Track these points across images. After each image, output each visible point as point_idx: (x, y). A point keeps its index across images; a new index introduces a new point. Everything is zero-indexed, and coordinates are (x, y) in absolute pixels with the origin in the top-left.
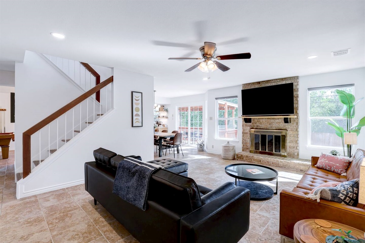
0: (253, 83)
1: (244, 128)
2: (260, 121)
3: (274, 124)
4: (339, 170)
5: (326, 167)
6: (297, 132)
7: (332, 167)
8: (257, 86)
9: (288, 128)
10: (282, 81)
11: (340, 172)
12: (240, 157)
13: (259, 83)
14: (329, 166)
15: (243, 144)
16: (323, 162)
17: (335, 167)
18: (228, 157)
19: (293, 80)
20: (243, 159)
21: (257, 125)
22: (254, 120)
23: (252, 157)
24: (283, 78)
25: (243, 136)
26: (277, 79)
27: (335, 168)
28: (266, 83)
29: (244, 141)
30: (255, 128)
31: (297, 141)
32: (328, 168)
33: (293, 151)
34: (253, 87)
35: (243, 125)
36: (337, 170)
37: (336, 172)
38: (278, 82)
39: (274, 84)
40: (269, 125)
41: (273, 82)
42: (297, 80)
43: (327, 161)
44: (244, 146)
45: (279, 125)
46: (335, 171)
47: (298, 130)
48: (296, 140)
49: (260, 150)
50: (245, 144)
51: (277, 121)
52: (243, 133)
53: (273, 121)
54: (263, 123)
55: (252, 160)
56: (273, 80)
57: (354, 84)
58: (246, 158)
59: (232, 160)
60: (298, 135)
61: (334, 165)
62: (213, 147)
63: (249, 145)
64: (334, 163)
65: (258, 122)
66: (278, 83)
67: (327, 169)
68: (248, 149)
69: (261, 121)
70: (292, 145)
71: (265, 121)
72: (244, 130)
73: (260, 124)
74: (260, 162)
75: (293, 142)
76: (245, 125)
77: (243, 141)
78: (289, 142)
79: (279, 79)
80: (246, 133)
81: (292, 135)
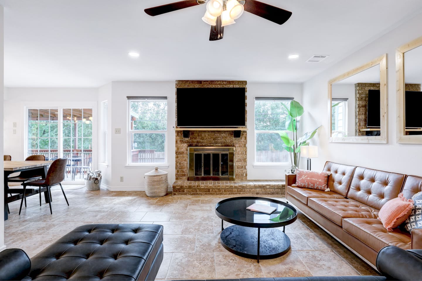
0: (193, 82)
1: (179, 146)
2: (201, 136)
3: (219, 138)
4: (322, 186)
5: (309, 185)
6: (245, 148)
7: (315, 184)
8: (197, 86)
9: (236, 143)
10: (229, 84)
11: (323, 188)
12: (178, 189)
13: (200, 82)
14: (312, 183)
15: (176, 169)
16: (304, 180)
17: (318, 183)
18: (159, 192)
19: (241, 85)
20: (184, 191)
21: (198, 141)
22: (193, 133)
23: (197, 186)
24: (230, 81)
25: (177, 157)
26: (223, 81)
27: (319, 185)
28: (209, 83)
29: (178, 164)
30: (194, 145)
31: (245, 159)
32: (312, 186)
33: (241, 172)
34: (191, 86)
35: (177, 142)
36: (321, 186)
37: (320, 189)
38: (224, 84)
39: (219, 86)
40: (214, 140)
41: (218, 84)
42: (245, 86)
43: (309, 178)
44: (178, 171)
45: (225, 140)
46: (318, 188)
47: (246, 146)
48: (245, 157)
49: (203, 175)
50: (180, 169)
51: (223, 135)
52: (176, 153)
53: (218, 134)
54: (205, 138)
55: (197, 192)
56: (218, 81)
57: (294, 98)
58: (189, 190)
59: (165, 195)
60: (246, 152)
61: (317, 182)
62: (122, 179)
63: (186, 170)
64: (316, 179)
65: (199, 136)
66: (224, 86)
67: (310, 187)
68: (184, 175)
69: (203, 135)
70: (240, 164)
71: (209, 135)
72: (178, 148)
73: (201, 139)
74: (209, 191)
75: (241, 161)
76: (180, 141)
77: (176, 165)
78: (237, 161)
79: (226, 81)
80: (182, 153)
81: (240, 153)
